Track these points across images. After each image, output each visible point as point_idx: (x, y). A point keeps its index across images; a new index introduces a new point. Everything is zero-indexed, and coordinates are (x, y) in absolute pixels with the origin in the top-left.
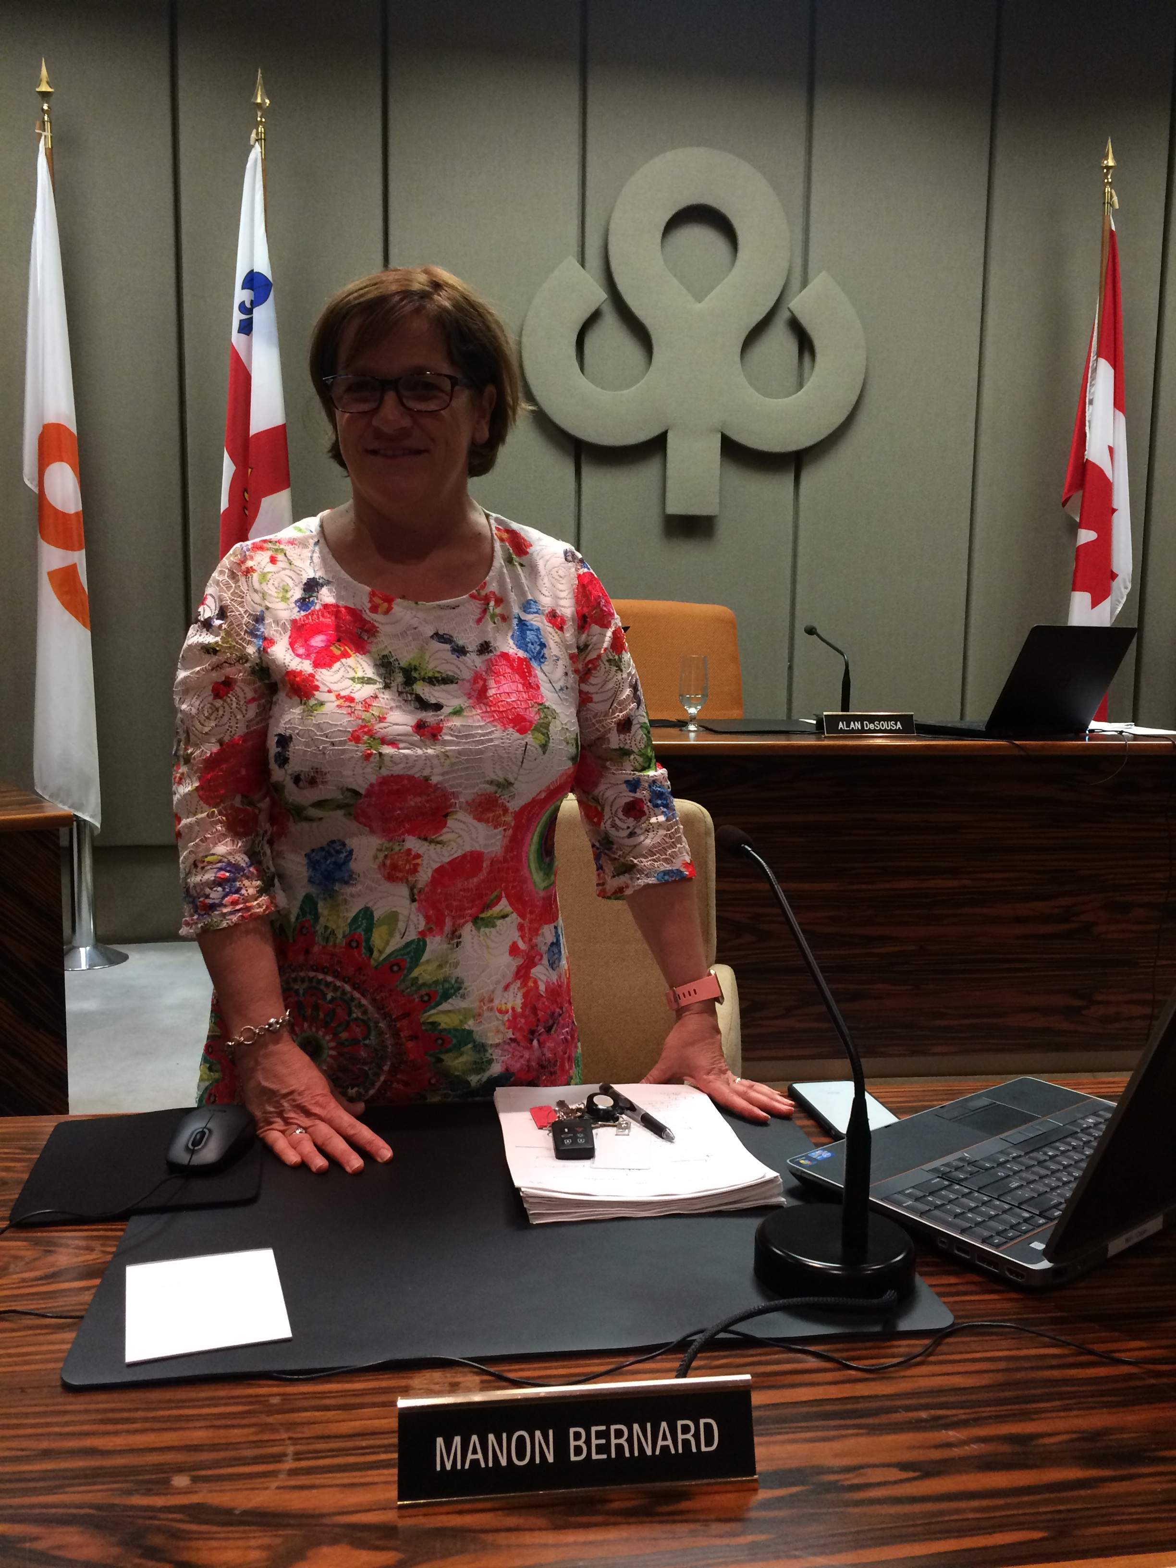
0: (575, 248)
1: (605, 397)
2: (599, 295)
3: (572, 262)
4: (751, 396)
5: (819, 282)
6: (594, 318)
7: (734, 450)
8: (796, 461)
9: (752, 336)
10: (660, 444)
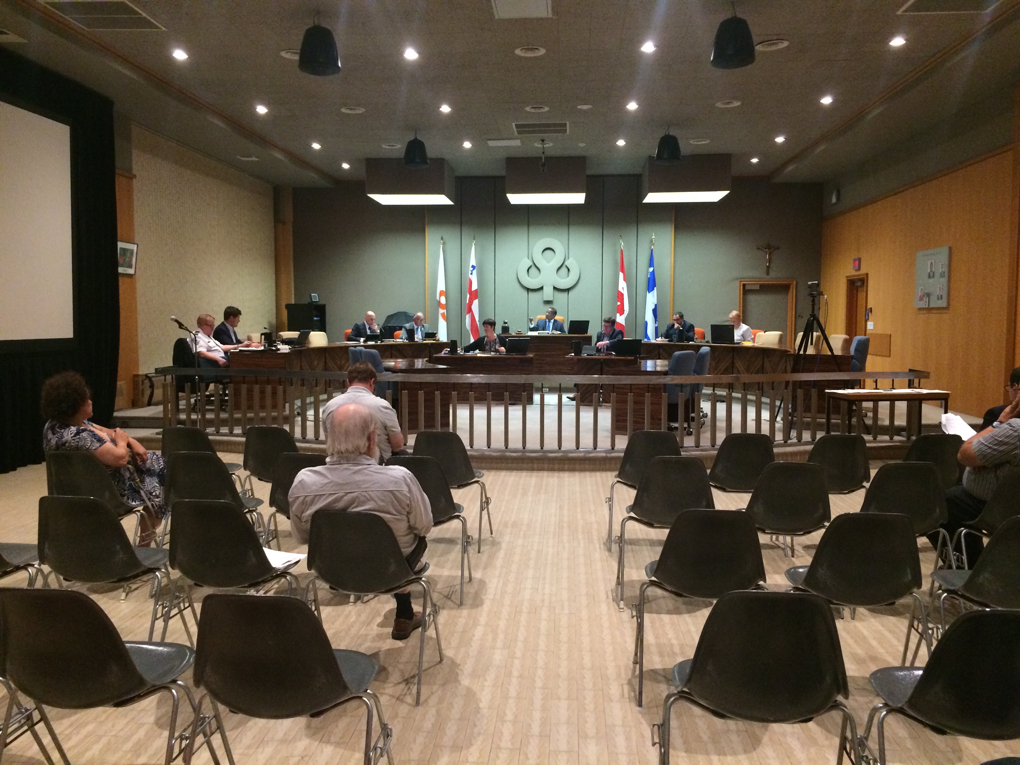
0: (526, 255)
1: (532, 280)
3: (526, 258)
4: (559, 279)
5: (571, 259)
6: (531, 266)
7: (555, 288)
8: (568, 290)
9: (559, 269)
10: (542, 288)
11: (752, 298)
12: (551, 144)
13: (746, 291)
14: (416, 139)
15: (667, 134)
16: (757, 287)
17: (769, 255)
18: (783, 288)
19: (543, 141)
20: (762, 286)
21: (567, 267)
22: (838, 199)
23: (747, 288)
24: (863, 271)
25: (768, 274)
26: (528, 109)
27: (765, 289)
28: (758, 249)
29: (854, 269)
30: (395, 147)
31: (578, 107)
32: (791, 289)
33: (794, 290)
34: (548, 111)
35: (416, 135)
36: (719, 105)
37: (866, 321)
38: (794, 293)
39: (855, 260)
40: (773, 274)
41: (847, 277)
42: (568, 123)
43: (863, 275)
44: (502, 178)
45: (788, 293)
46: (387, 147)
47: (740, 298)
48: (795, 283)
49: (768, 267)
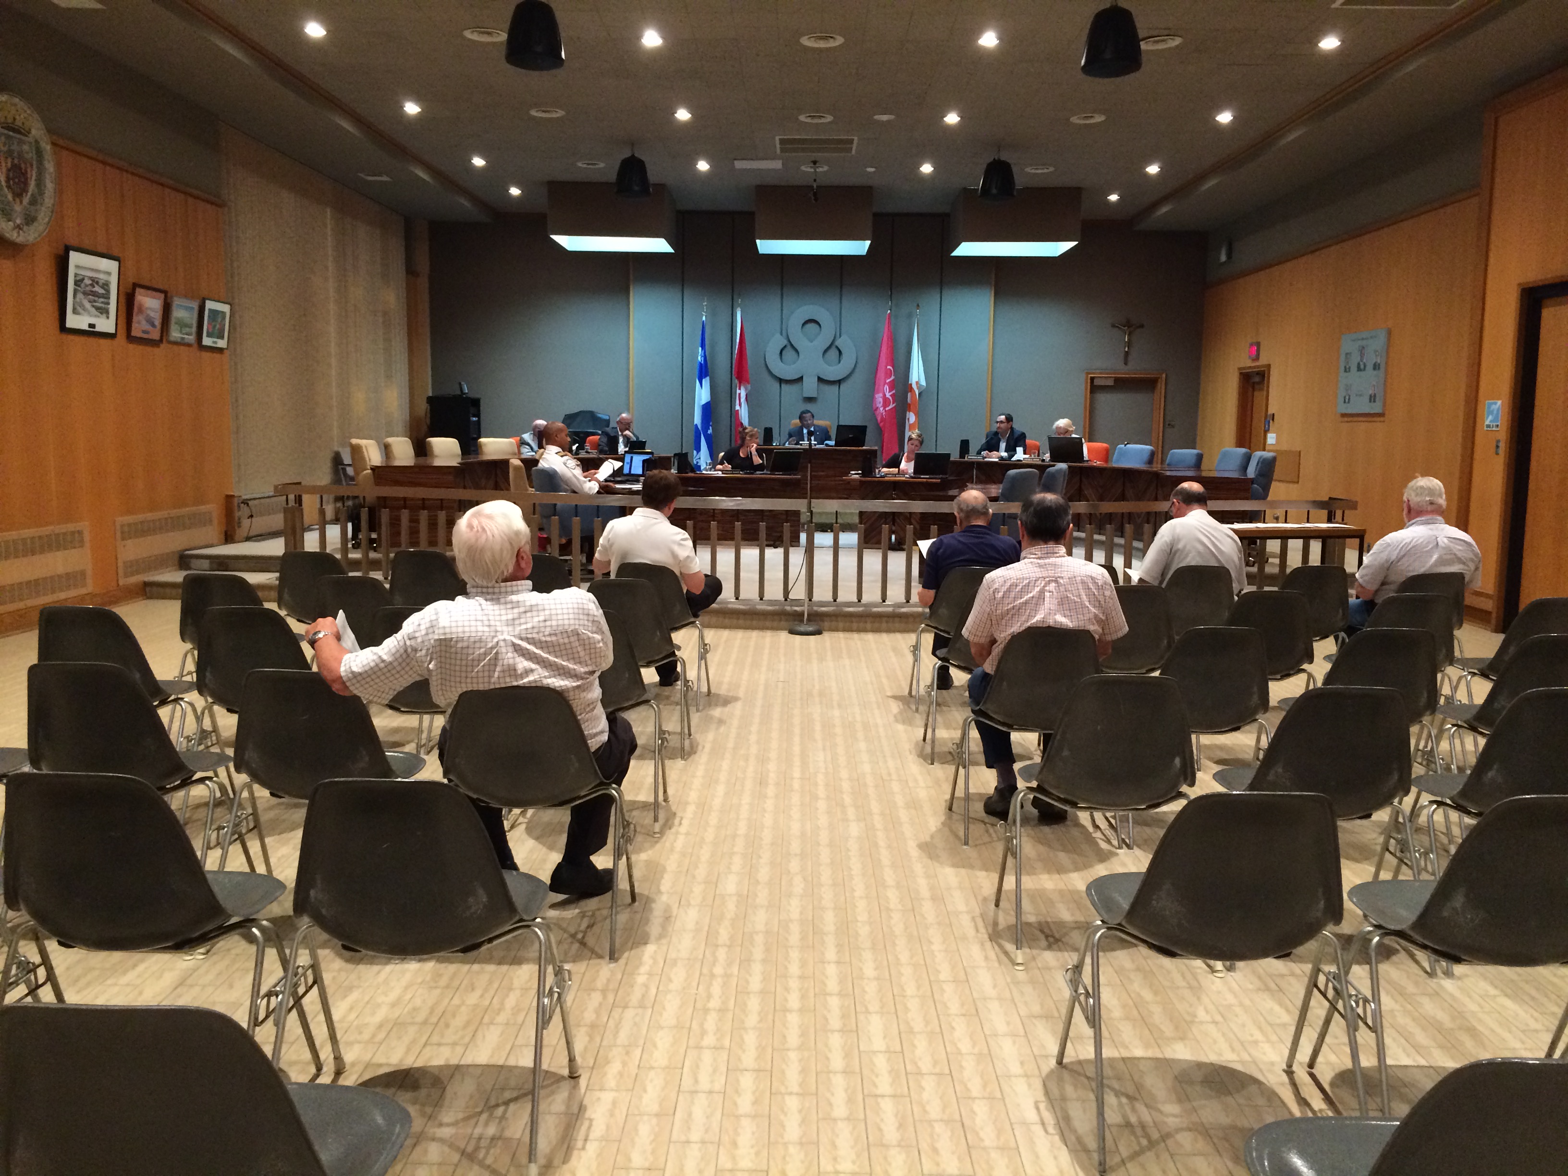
0: (779, 329)
1: (787, 367)
2: (785, 342)
3: (778, 335)
4: (825, 366)
5: (844, 337)
6: (785, 347)
7: (820, 379)
8: (839, 382)
9: (825, 351)
10: (801, 379)
11: (1103, 398)
12: (826, 168)
13: (1094, 388)
14: (633, 156)
15: (997, 158)
16: (1110, 383)
17: (1129, 335)
18: (1146, 384)
19: (815, 163)
20: (1117, 380)
21: (837, 347)
22: (1229, 256)
23: (1097, 382)
24: (1263, 361)
25: (1126, 364)
26: (802, 118)
27: (1121, 384)
28: (1113, 326)
29: (1250, 357)
30: (597, 166)
31: (876, 117)
32: (1159, 385)
33: (1163, 387)
34: (830, 123)
35: (632, 150)
36: (1075, 120)
37: (1266, 431)
38: (1163, 391)
39: (1251, 345)
40: (1131, 365)
41: (1239, 369)
42: (856, 138)
43: (1263, 366)
44: (752, 214)
45: (1153, 392)
46: (585, 166)
47: (1086, 398)
48: (1164, 376)
49: (1127, 354)
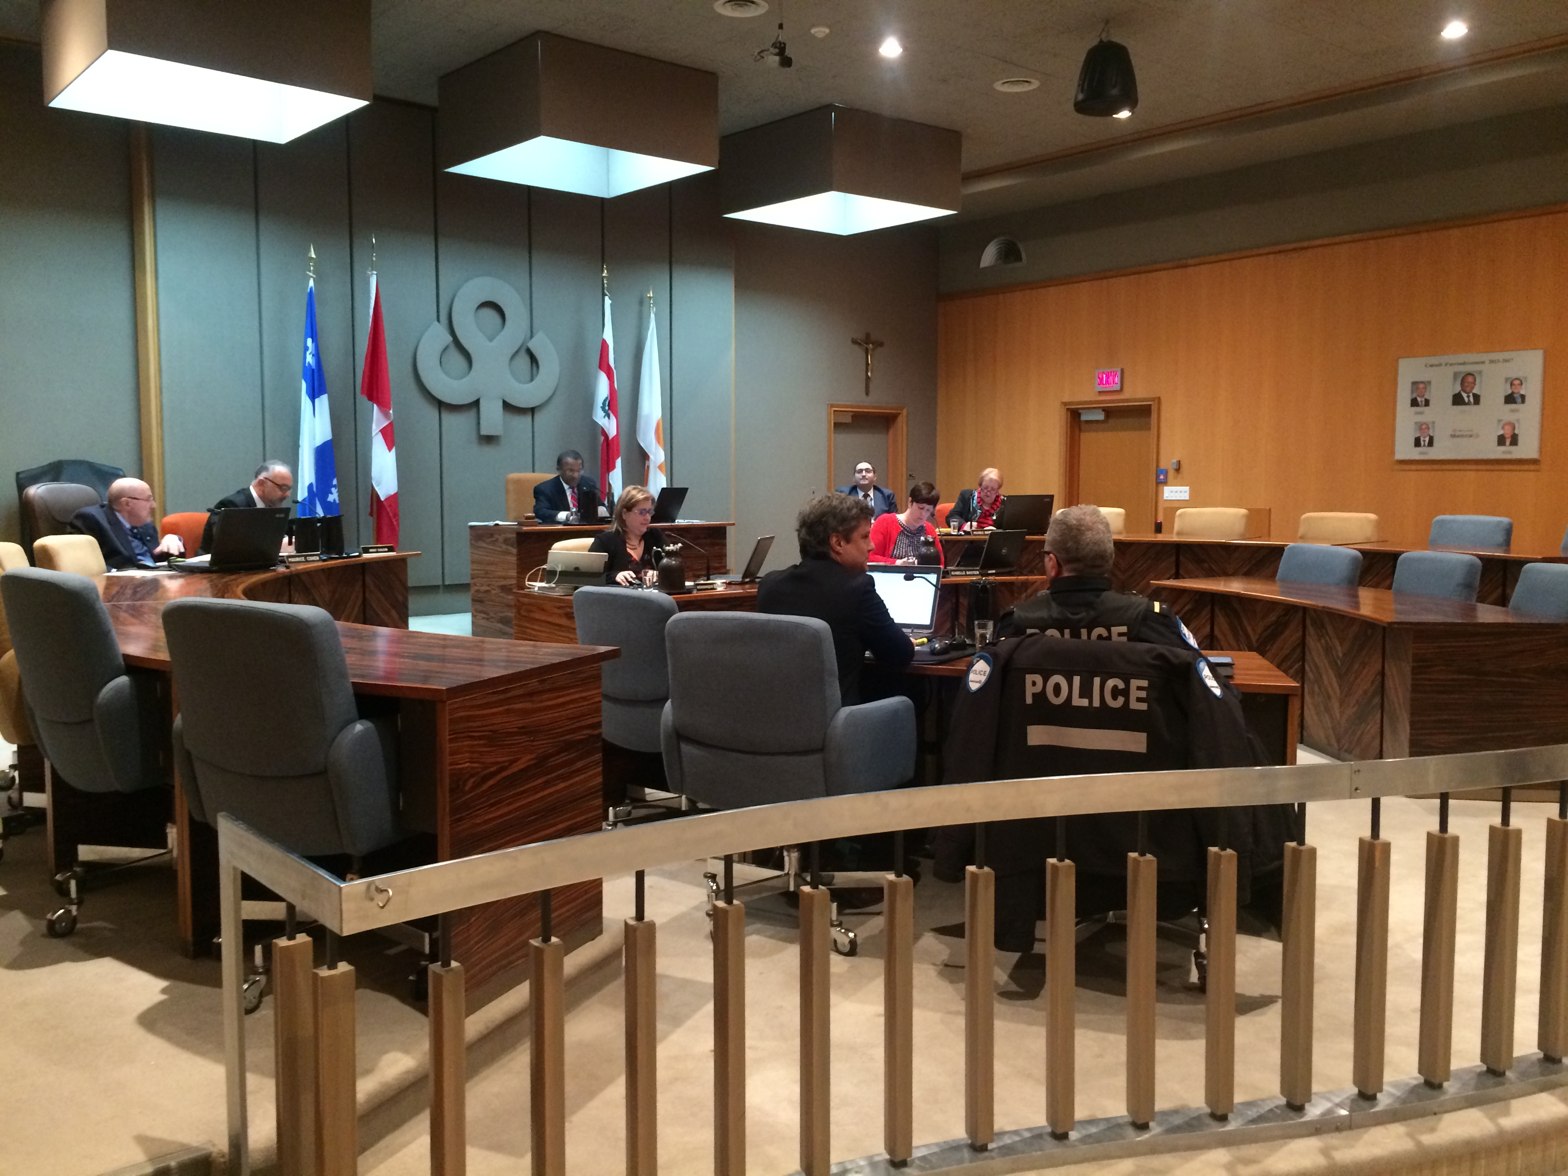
1: (453, 383)
2: (448, 339)
3: (436, 325)
4: (514, 382)
5: (539, 334)
6: (447, 348)
7: (507, 407)
8: (532, 411)
9: (513, 357)
10: (476, 404)
13: (838, 426)
15: (1104, 39)
16: (848, 420)
17: (870, 354)
18: (884, 422)
20: (855, 415)
21: (532, 355)
23: (840, 417)
24: (1142, 393)
25: (867, 394)
27: (861, 421)
28: (854, 342)
29: (1097, 388)
32: (900, 421)
33: (905, 425)
37: (1159, 484)
38: (905, 431)
40: (872, 396)
41: (1065, 404)
43: (1139, 401)
45: (888, 432)
47: (829, 438)
48: (907, 410)
49: (868, 378)
